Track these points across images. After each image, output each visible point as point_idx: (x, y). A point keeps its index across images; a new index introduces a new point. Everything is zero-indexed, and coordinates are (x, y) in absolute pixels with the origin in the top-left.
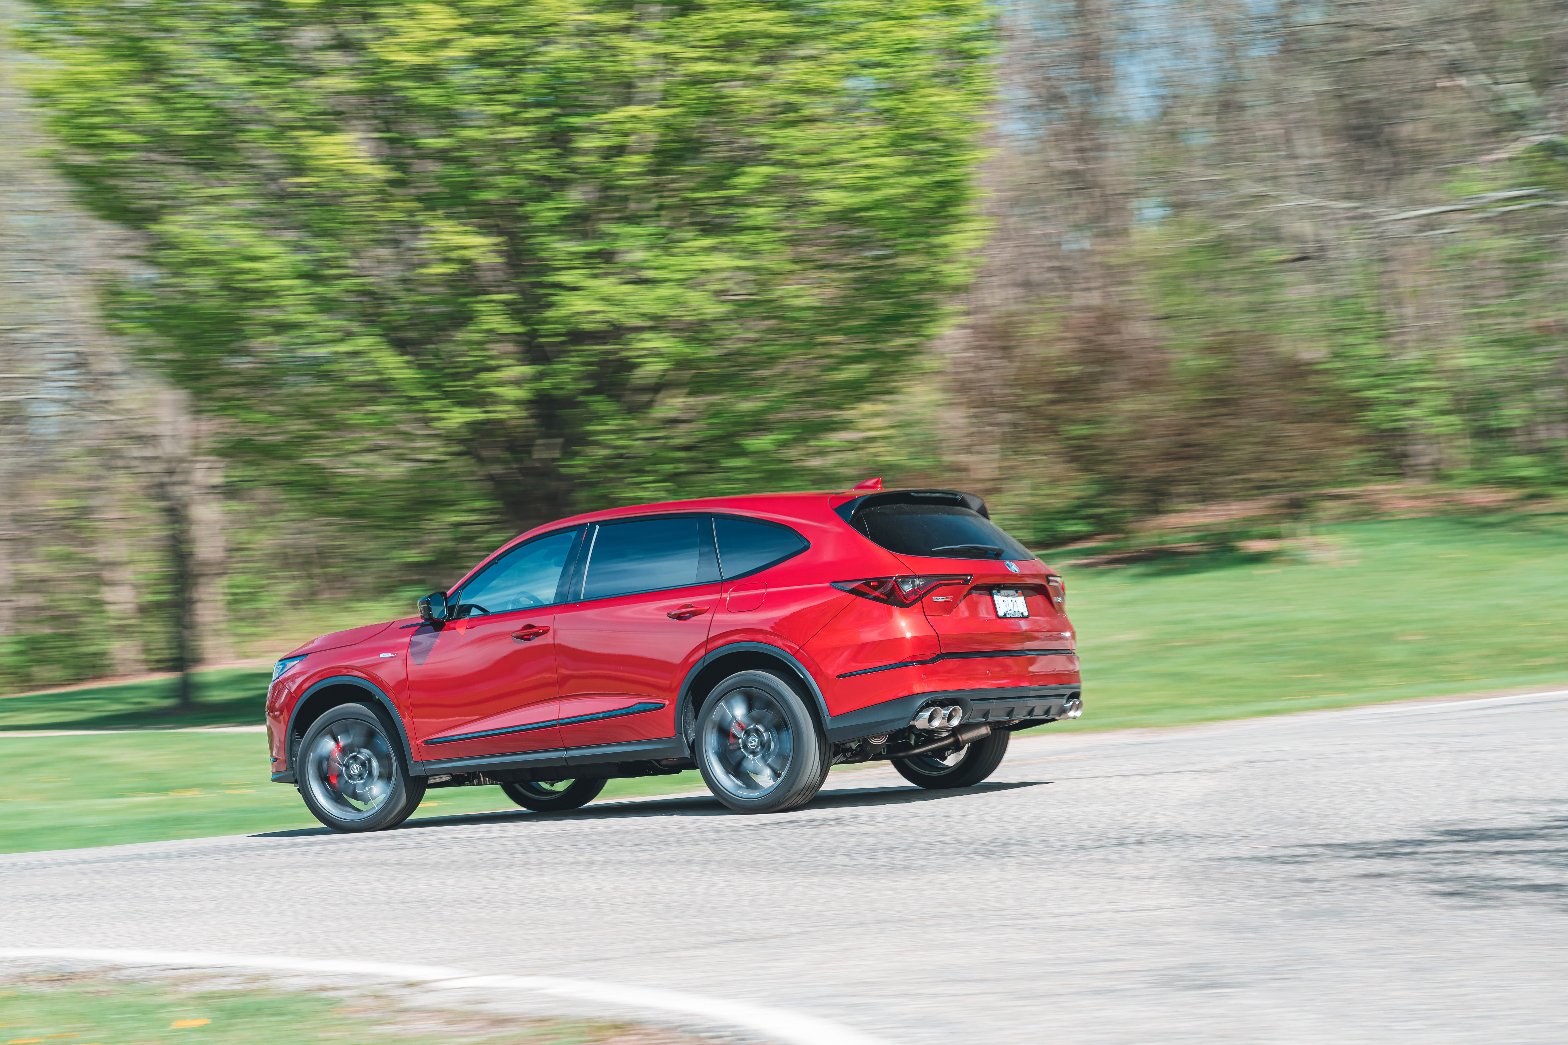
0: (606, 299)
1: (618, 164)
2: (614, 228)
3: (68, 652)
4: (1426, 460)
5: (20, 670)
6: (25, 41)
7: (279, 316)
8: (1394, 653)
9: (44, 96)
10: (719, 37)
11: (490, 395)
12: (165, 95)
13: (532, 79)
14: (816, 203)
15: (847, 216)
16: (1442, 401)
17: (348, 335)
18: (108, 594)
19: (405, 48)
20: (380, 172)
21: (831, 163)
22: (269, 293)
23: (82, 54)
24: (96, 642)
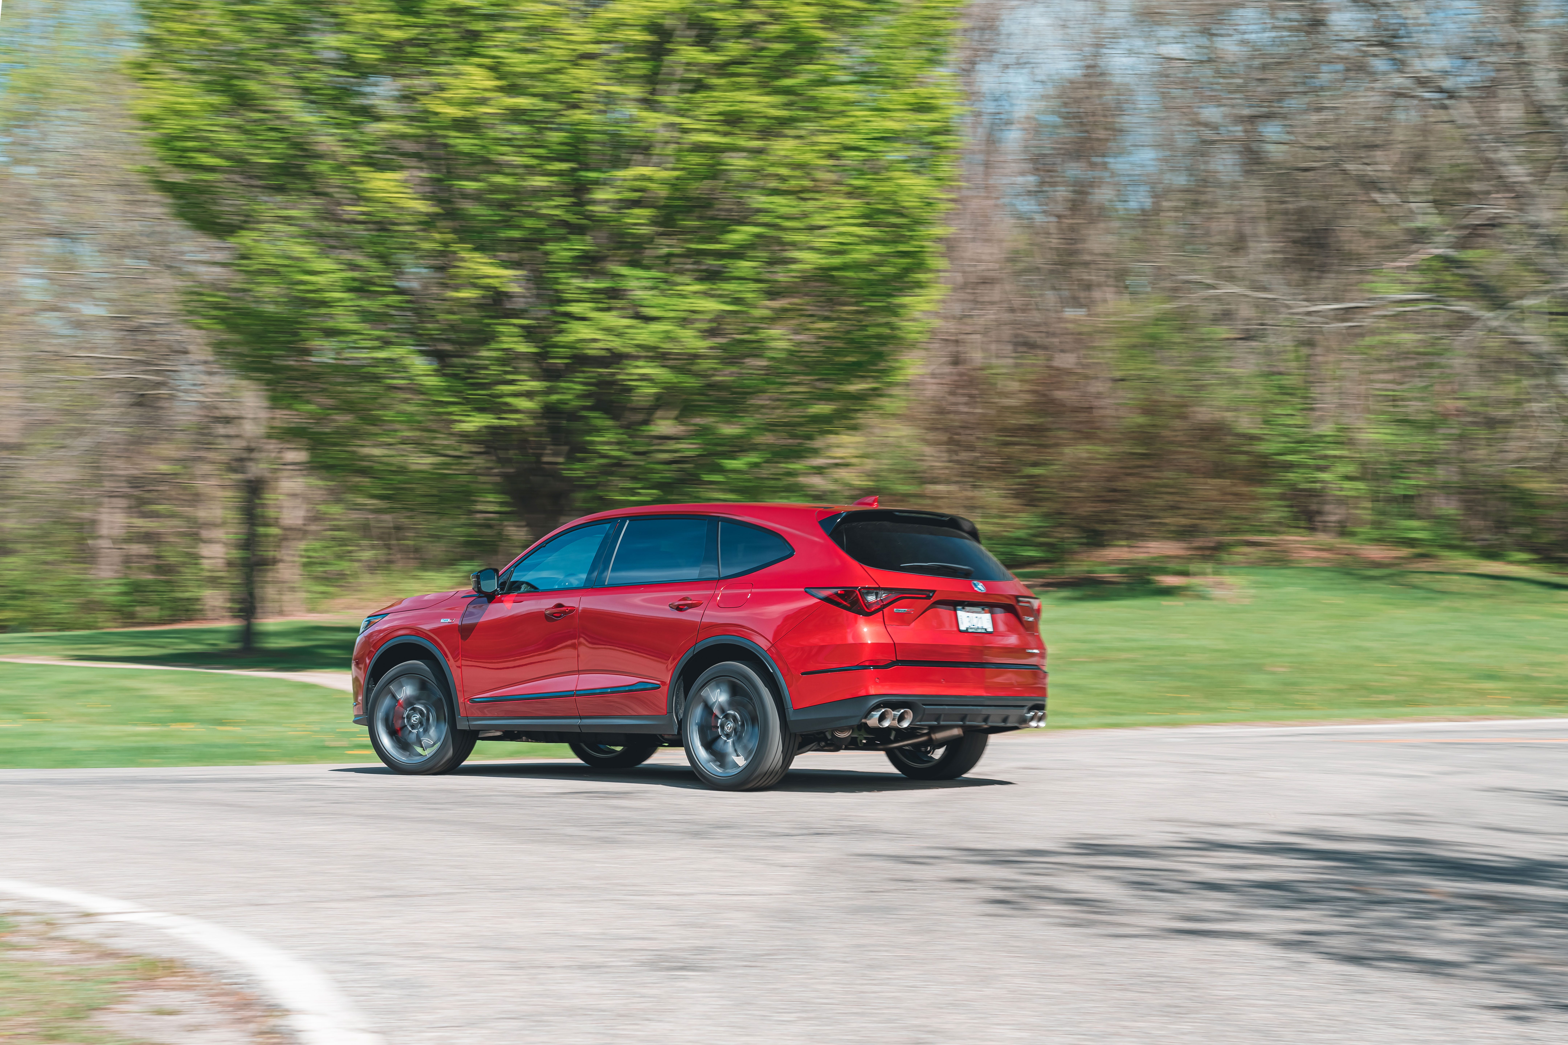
0: (609, 330)
1: (629, 216)
2: (624, 270)
3: (166, 596)
4: (1333, 518)
5: (124, 609)
6: (138, 72)
7: (330, 324)
8: (1260, 681)
9: (149, 120)
10: (720, 114)
11: (506, 404)
12: (248, 128)
13: (555, 137)
14: (794, 261)
15: (824, 275)
16: (1351, 469)
17: (386, 343)
18: (205, 550)
19: (449, 102)
20: (423, 207)
21: (812, 228)
22: (324, 303)
23: (183, 88)
24: (190, 589)
